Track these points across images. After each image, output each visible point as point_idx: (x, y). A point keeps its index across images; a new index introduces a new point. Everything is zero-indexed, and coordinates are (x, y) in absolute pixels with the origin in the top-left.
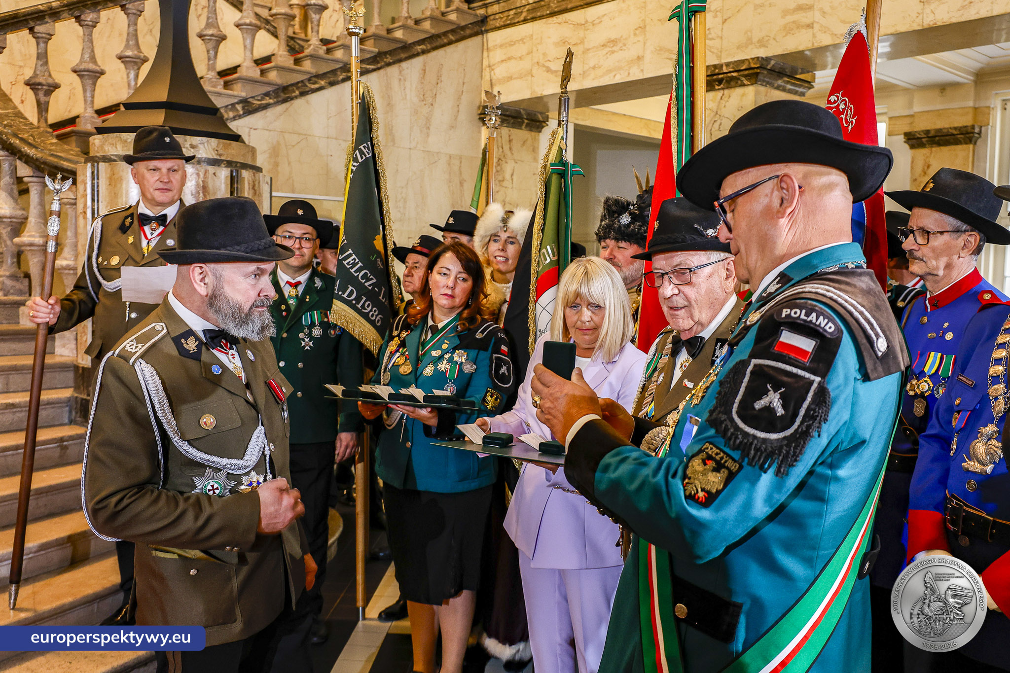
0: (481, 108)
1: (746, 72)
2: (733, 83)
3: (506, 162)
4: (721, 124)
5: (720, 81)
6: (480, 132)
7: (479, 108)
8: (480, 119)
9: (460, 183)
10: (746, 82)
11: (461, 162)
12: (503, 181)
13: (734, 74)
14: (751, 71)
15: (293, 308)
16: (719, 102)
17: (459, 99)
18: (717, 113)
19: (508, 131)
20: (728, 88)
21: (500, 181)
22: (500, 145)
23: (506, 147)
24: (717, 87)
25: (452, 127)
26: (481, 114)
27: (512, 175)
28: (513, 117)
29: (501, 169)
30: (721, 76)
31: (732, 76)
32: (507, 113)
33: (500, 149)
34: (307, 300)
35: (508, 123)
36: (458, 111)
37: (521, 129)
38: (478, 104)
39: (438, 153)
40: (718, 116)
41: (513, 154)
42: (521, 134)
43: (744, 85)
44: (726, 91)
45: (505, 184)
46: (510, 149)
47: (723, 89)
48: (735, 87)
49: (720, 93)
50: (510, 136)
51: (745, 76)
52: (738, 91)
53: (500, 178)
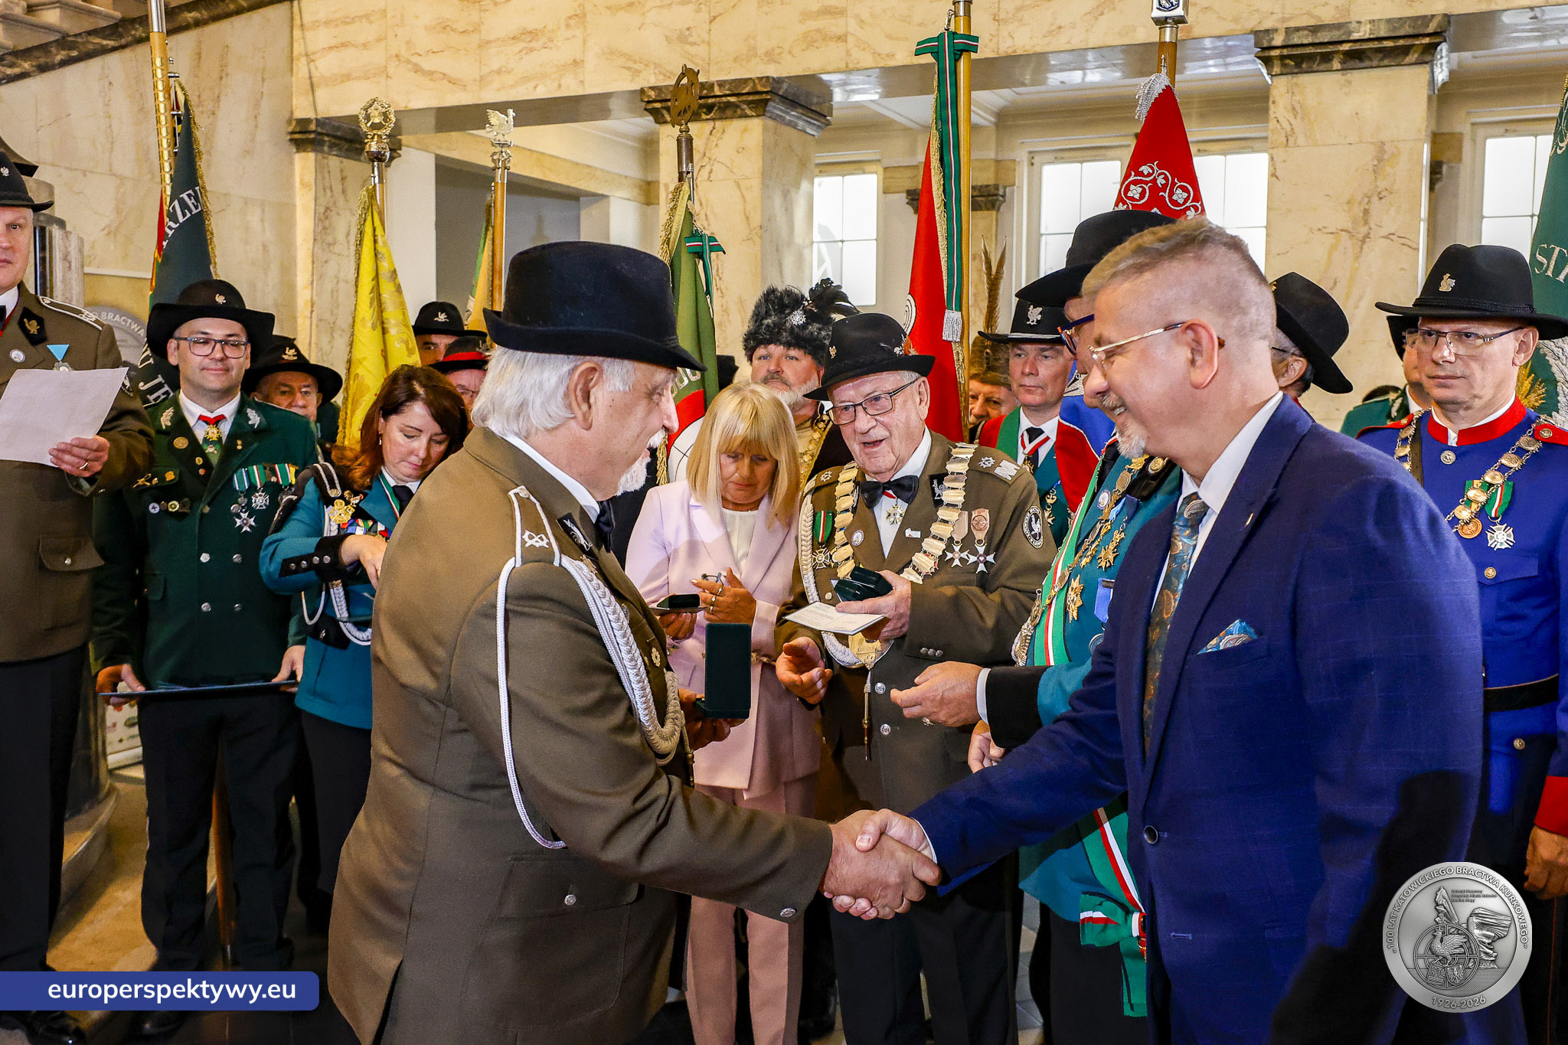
0: (294, 123)
1: (751, 98)
2: (729, 113)
3: (338, 214)
4: (711, 172)
5: (710, 108)
6: (292, 163)
7: (289, 122)
8: (291, 140)
9: (264, 246)
10: (748, 112)
11: (263, 211)
12: (334, 244)
13: (732, 99)
14: (757, 97)
15: (215, 460)
16: (708, 139)
17: (257, 105)
18: (705, 155)
19: (338, 164)
20: (721, 119)
21: (329, 245)
22: (327, 185)
23: (337, 187)
24: (704, 116)
25: (248, 152)
26: (292, 133)
27: (348, 234)
28: (350, 141)
29: (331, 224)
30: (710, 101)
31: (729, 102)
32: (339, 134)
33: (328, 191)
34: (239, 447)
35: (340, 149)
36: (256, 126)
37: (360, 160)
38: (287, 116)
39: (226, 195)
40: (706, 159)
41: (347, 201)
42: (357, 168)
43: (747, 116)
44: (718, 124)
45: (337, 248)
46: (344, 192)
47: (713, 119)
48: (732, 118)
49: (709, 126)
50: (342, 171)
51: (749, 103)
52: (737, 125)
53: (330, 239)
